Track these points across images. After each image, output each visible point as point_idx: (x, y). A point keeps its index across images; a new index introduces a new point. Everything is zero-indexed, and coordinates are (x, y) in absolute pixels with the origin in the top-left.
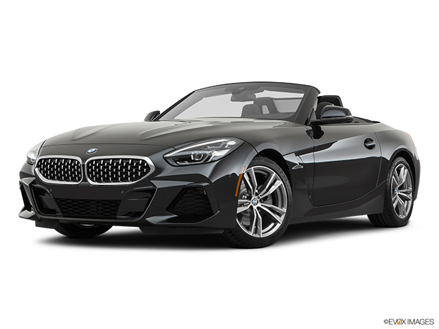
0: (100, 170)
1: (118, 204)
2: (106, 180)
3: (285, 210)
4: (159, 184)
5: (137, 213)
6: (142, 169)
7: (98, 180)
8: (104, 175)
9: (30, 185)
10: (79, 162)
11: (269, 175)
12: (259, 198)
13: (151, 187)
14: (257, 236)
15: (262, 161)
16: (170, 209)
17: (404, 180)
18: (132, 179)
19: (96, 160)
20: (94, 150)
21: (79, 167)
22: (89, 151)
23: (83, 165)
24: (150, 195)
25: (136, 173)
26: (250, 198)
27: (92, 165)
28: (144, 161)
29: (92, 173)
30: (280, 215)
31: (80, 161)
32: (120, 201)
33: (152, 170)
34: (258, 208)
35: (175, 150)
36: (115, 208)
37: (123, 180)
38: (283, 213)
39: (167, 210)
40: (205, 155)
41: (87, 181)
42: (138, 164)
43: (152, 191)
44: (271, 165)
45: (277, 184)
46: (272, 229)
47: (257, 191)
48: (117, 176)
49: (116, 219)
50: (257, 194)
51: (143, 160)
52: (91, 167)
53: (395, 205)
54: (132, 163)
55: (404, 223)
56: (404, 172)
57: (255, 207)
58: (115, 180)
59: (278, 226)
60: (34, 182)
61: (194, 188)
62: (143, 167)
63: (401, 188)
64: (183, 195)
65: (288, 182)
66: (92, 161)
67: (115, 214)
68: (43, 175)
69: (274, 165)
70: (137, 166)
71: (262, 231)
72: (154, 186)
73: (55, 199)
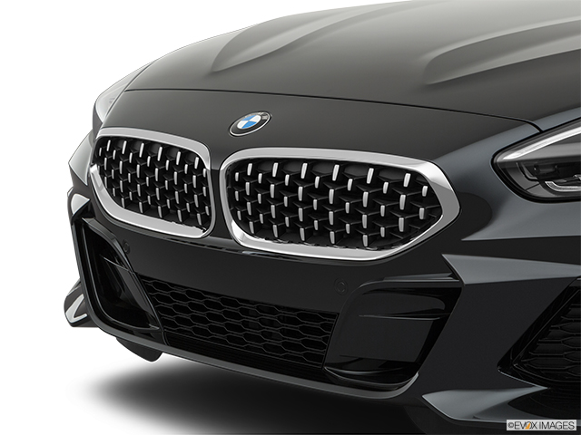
0: (267, 197)
1: (329, 327)
2: (289, 235)
4: (472, 270)
5: (389, 365)
6: (411, 209)
7: (262, 231)
8: (280, 218)
10: (201, 164)
13: (445, 278)
16: (514, 364)
18: (376, 243)
19: (258, 163)
20: (256, 119)
21: (202, 181)
22: (241, 124)
23: (215, 174)
24: (441, 305)
25: (391, 219)
27: (244, 176)
28: (418, 179)
29: (242, 205)
31: (208, 160)
32: (334, 316)
33: (450, 210)
35: (542, 134)
36: (319, 339)
37: (343, 241)
39: (505, 364)
42: (397, 186)
43: (452, 293)
48: (324, 224)
51: (415, 175)
52: (241, 185)
54: (377, 181)
58: (318, 238)
62: (416, 199)
64: (566, 312)
66: (245, 163)
67: (320, 359)
70: (393, 196)
72: (455, 275)
73: (140, 277)
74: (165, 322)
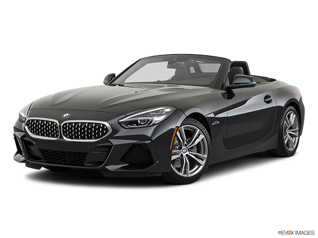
0: (72, 130)
1: (86, 156)
2: (77, 138)
3: (206, 156)
4: (115, 142)
5: (98, 162)
6: (102, 131)
7: (71, 137)
8: (75, 134)
9: (21, 138)
10: (56, 124)
11: (195, 131)
12: (187, 148)
13: (109, 144)
14: (186, 176)
15: (189, 121)
16: (123, 160)
17: (292, 123)
18: (95, 138)
19: (69, 123)
20: (67, 115)
21: (57, 128)
22: (64, 116)
23: (60, 126)
24: (108, 150)
25: (98, 133)
26: (180, 148)
27: (66, 126)
28: (104, 125)
29: (66, 132)
30: (202, 160)
31: (58, 123)
32: (87, 153)
33: (110, 131)
34: (187, 155)
35: (127, 116)
36: (83, 158)
37: (88, 138)
38: (205, 158)
40: (148, 120)
41: (63, 138)
42: (100, 127)
43: (110, 147)
44: (196, 124)
45: (200, 137)
46: (197, 170)
47: (186, 143)
48: (84, 135)
49: (84, 166)
50: (186, 145)
52: (66, 128)
53: (286, 142)
54: (95, 126)
55: (292, 154)
56: (293, 117)
57: (184, 155)
58: (83, 138)
59: (201, 167)
60: (24, 136)
61: (140, 145)
62: (103, 129)
63: (291, 128)
64: (132, 150)
65: (208, 135)
66: (66, 124)
67: (83, 162)
68: (31, 131)
69: (199, 124)
70: (99, 129)
71: (189, 172)
72: (111, 143)
73: (40, 149)
74: (46, 159)
